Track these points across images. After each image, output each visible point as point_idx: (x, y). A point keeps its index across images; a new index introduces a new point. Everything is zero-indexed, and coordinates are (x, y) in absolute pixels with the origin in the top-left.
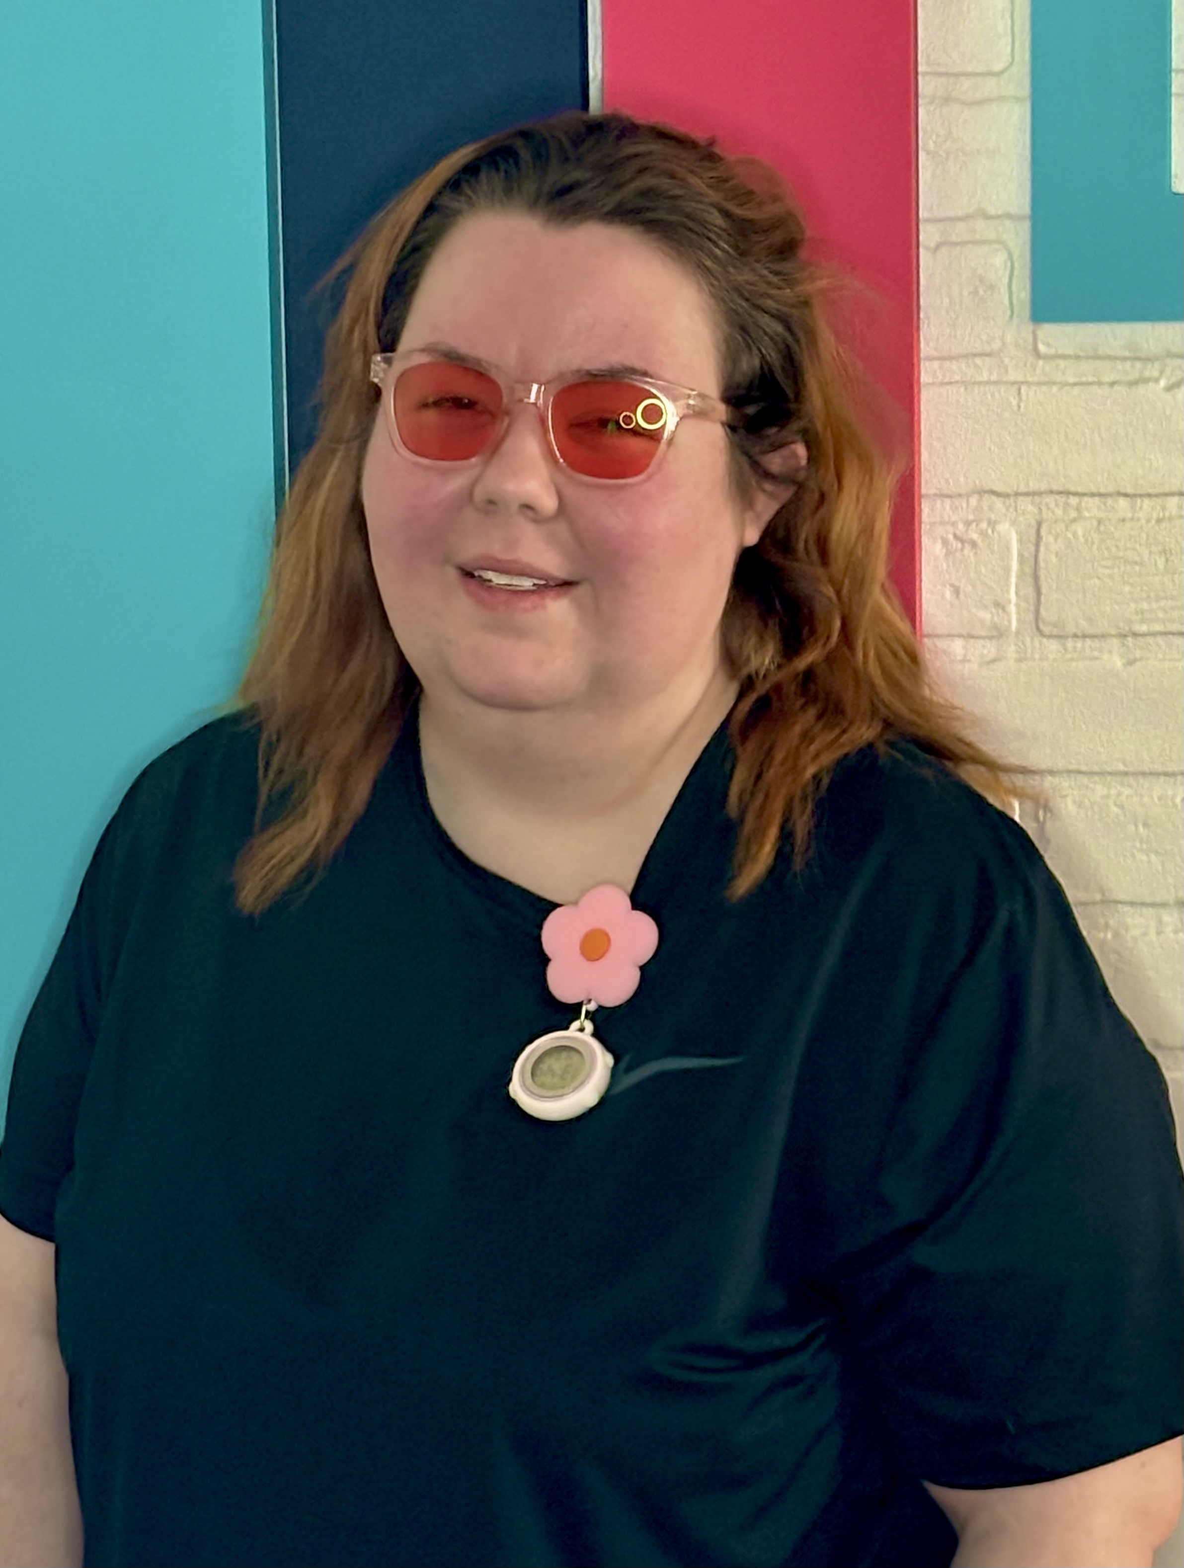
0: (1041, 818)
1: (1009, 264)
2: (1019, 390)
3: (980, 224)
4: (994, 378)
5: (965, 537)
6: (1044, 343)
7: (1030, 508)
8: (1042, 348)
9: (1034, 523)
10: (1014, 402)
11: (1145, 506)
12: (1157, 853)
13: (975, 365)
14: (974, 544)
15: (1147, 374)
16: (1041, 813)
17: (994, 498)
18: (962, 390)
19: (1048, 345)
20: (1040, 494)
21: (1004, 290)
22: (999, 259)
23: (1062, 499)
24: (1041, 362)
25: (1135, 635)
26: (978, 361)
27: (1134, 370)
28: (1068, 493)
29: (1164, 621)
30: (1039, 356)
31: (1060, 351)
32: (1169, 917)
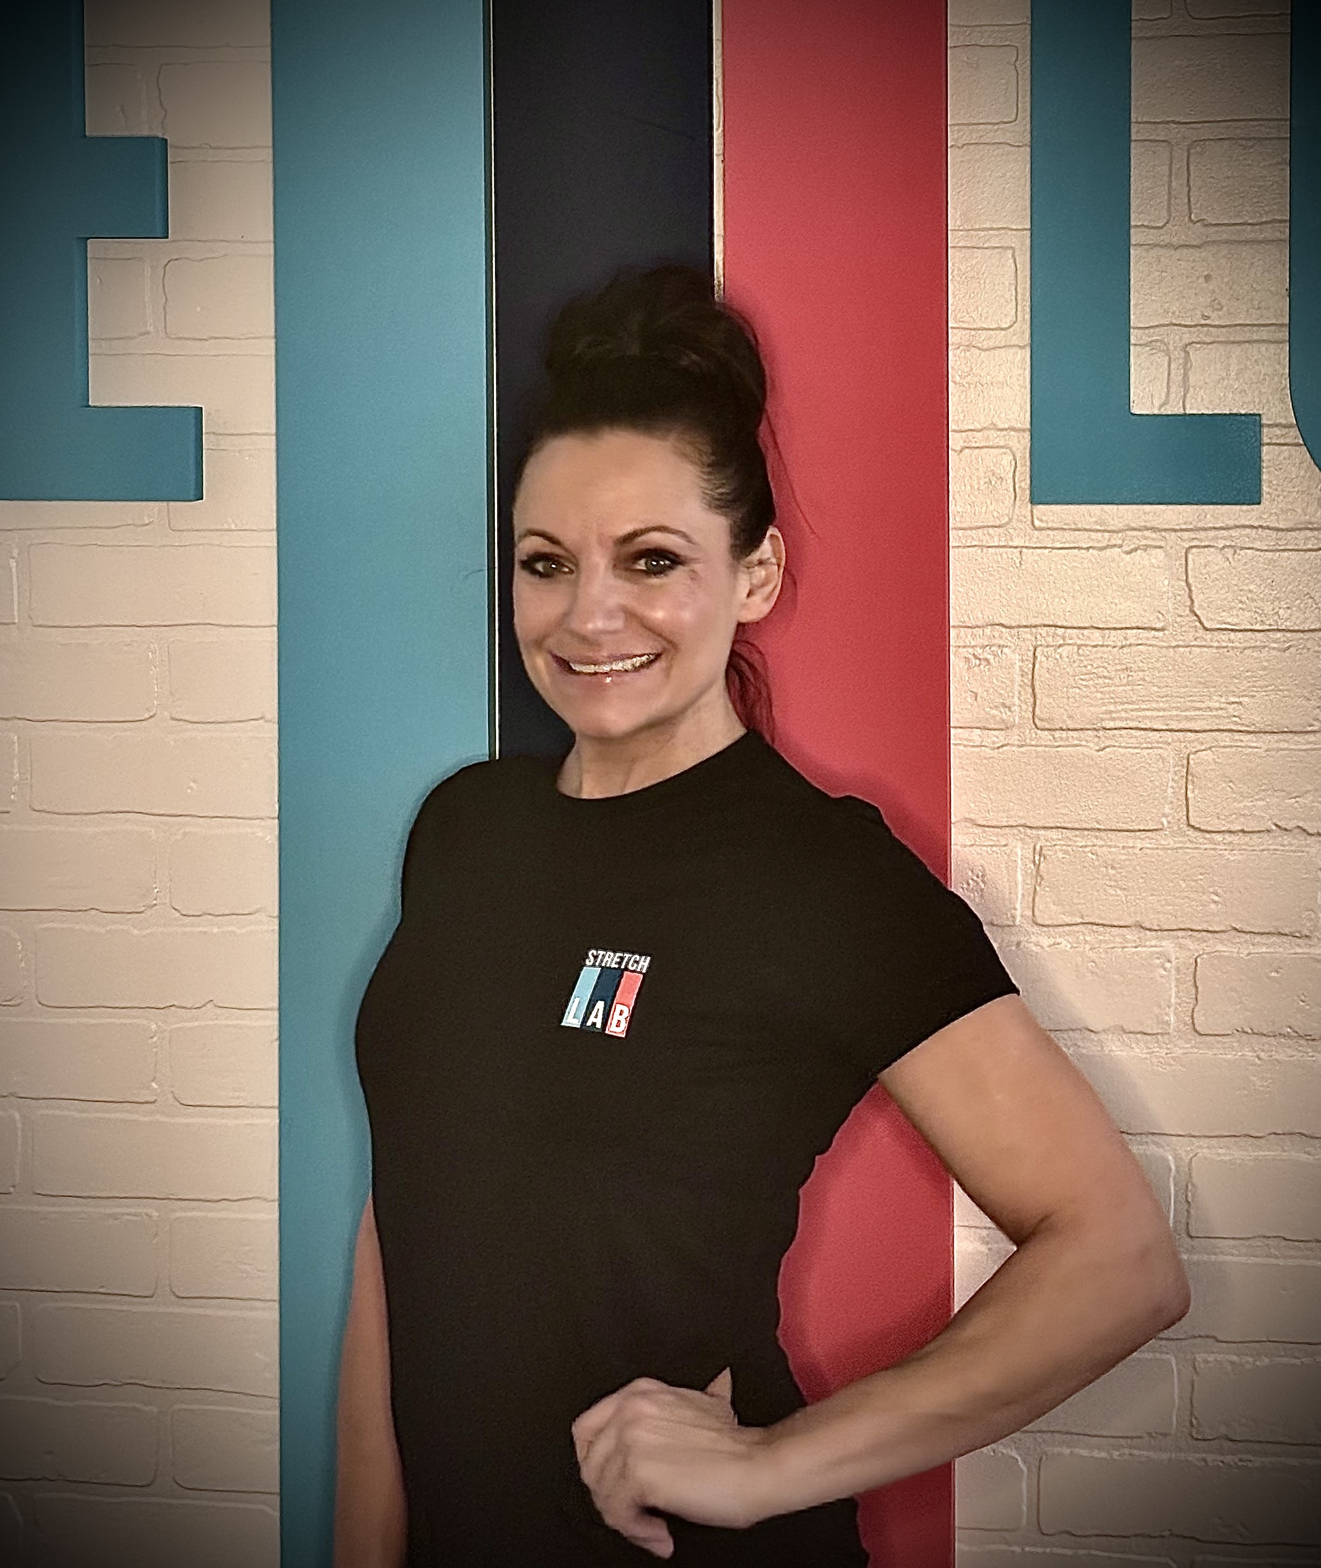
0: (1037, 862)
1: (1013, 463)
2: (1021, 552)
3: (993, 433)
4: (1002, 544)
5: (981, 657)
6: (1038, 519)
7: (1029, 636)
8: (1037, 523)
9: (1032, 649)
10: (1017, 561)
11: (1111, 636)
12: (1121, 889)
13: (989, 534)
14: (987, 660)
15: (1113, 542)
16: (1037, 857)
17: (1004, 630)
18: (979, 551)
19: (1041, 521)
20: (1035, 626)
21: (1010, 482)
22: (1007, 459)
23: (1052, 631)
24: (1036, 533)
25: (1105, 729)
26: (991, 531)
27: (1103, 539)
28: (1056, 626)
29: (1126, 719)
30: (1036, 529)
31: (1050, 525)
32: (1131, 935)
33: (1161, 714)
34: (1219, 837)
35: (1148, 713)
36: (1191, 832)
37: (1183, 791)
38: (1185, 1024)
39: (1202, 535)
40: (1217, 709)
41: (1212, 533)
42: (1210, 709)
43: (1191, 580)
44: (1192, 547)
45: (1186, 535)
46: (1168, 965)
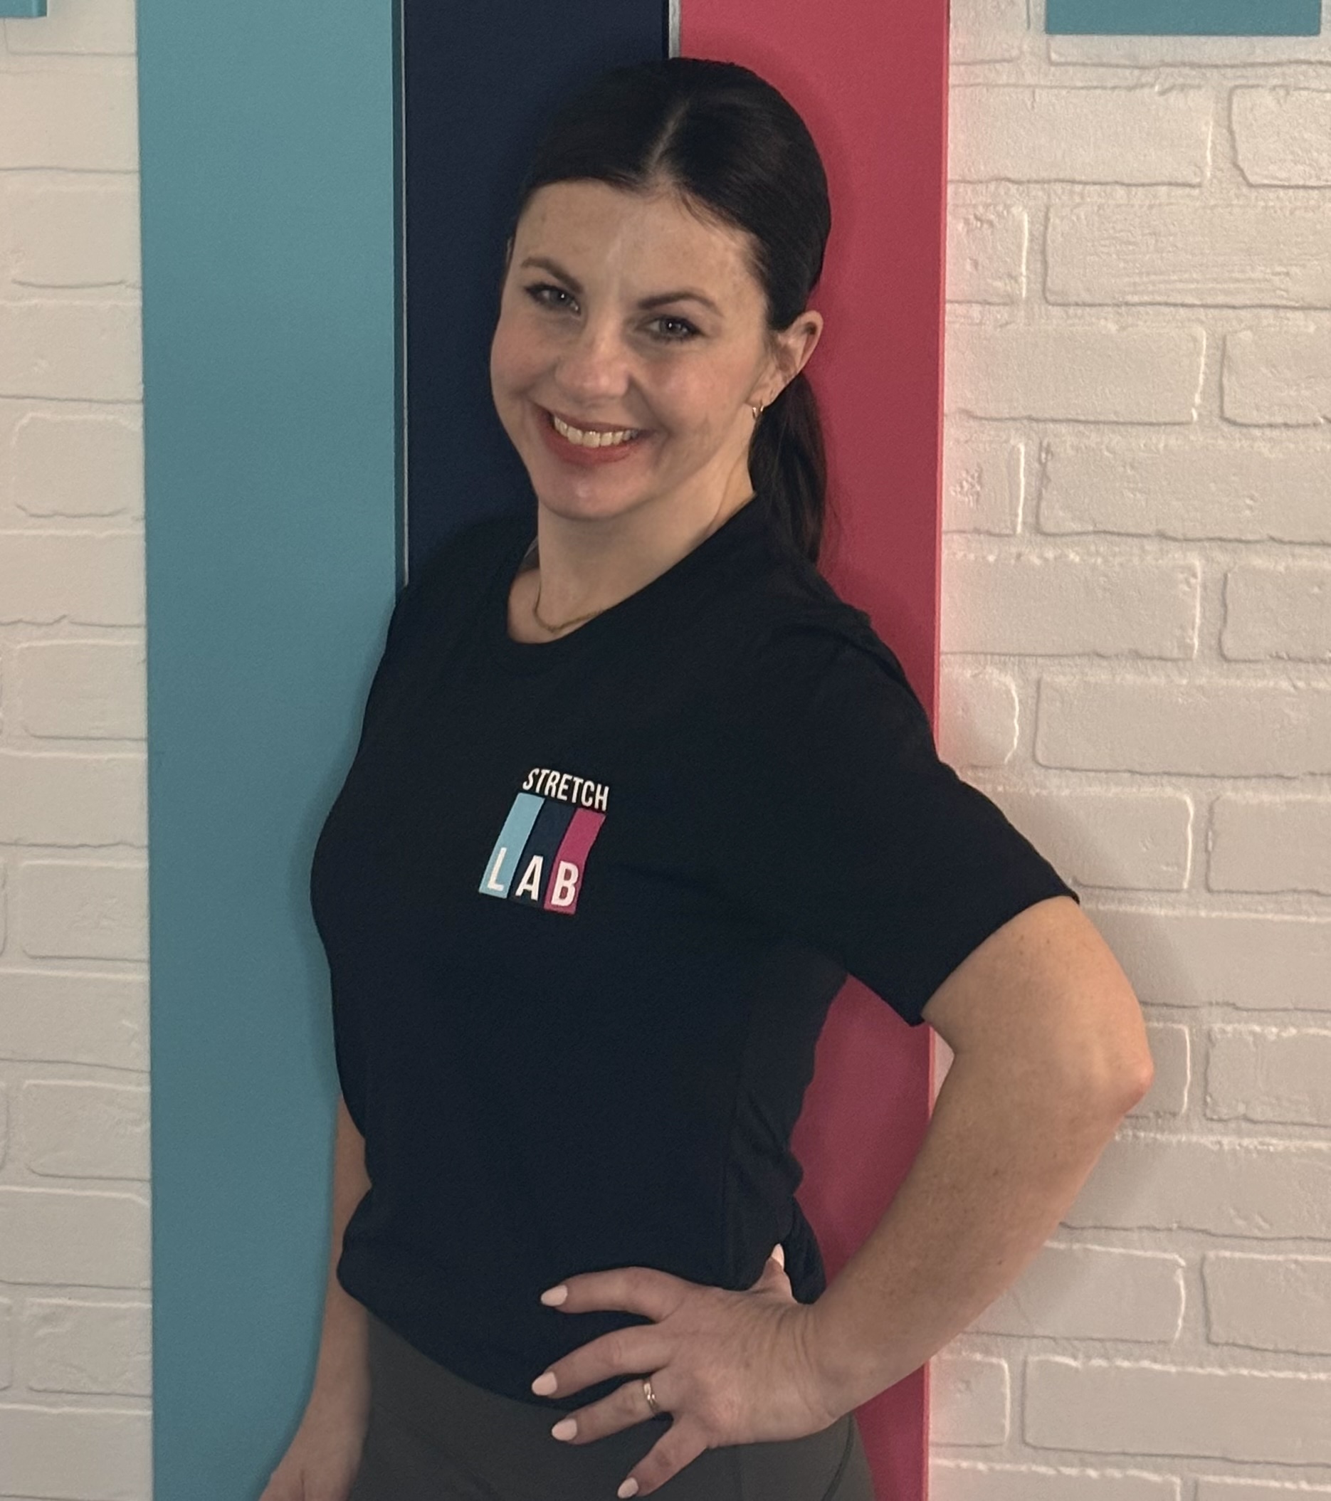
0: (1044, 461)
2: (1034, 93)
4: (1012, 81)
5: (984, 218)
6: (1055, 52)
7: (1040, 193)
8: (1054, 56)
9: (1043, 209)
10: (1029, 103)
11: (1139, 193)
12: (1140, 491)
13: (997, 69)
14: (991, 224)
15: (1143, 80)
16: (1043, 456)
17: (1010, 185)
18: (985, 90)
19: (1060, 54)
20: (1049, 182)
23: (1068, 187)
24: (1053, 69)
25: (1127, 304)
26: (998, 66)
27: (1130, 76)
28: (1073, 182)
29: (1152, 293)
30: (1052, 63)
31: (1069, 59)
32: (1151, 546)
33: (1193, 286)
34: (1257, 432)
35: (1179, 286)
36: (1225, 428)
37: (1217, 378)
38: (1210, 648)
39: (1249, 72)
40: (1259, 281)
41: (1261, 71)
42: (1252, 280)
43: (1235, 127)
44: (1237, 87)
45: (1229, 72)
46: (1193, 581)
